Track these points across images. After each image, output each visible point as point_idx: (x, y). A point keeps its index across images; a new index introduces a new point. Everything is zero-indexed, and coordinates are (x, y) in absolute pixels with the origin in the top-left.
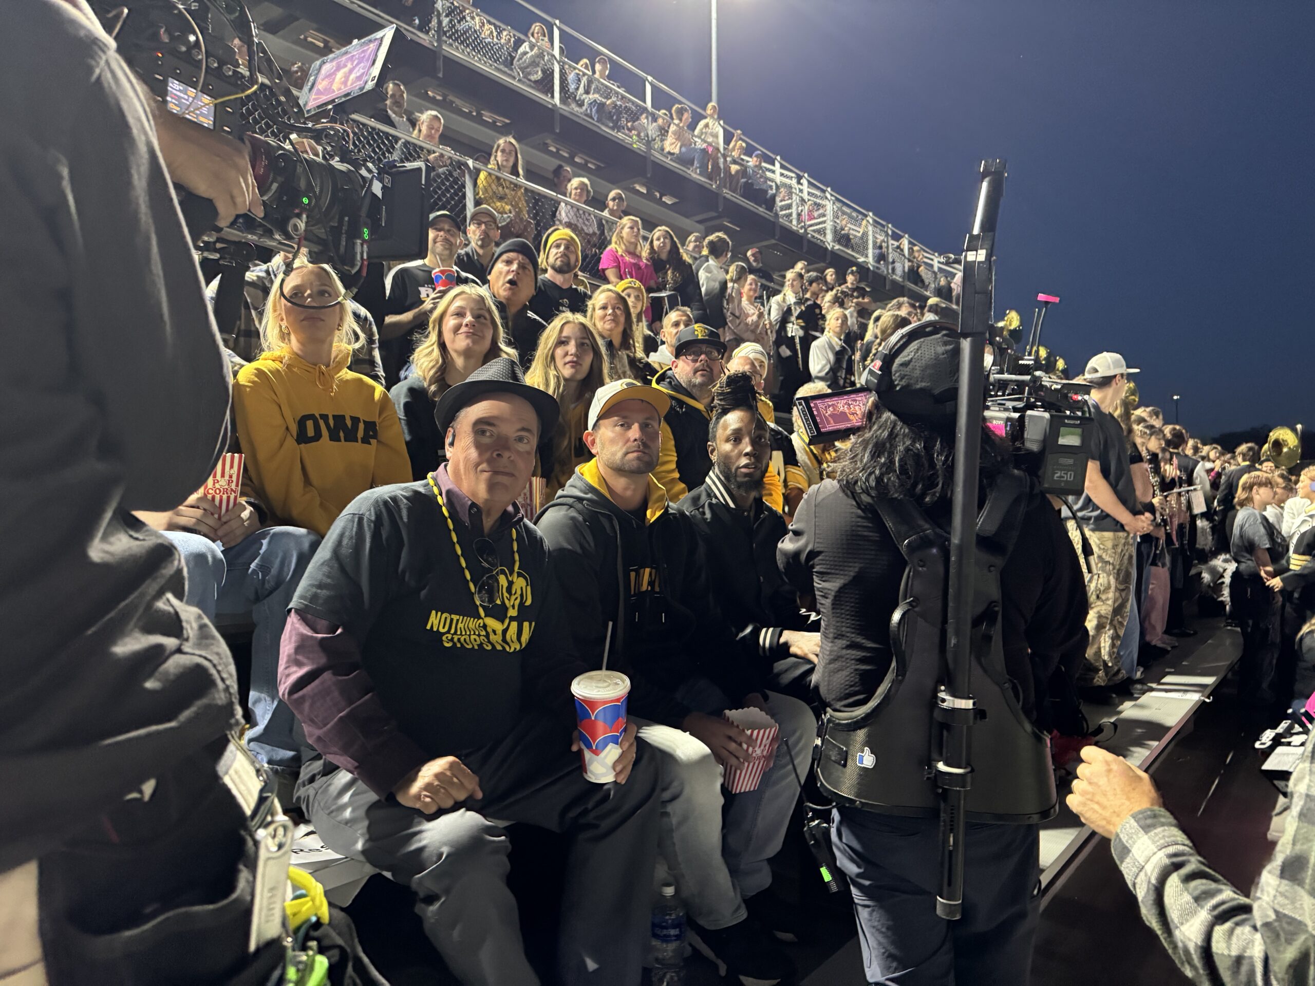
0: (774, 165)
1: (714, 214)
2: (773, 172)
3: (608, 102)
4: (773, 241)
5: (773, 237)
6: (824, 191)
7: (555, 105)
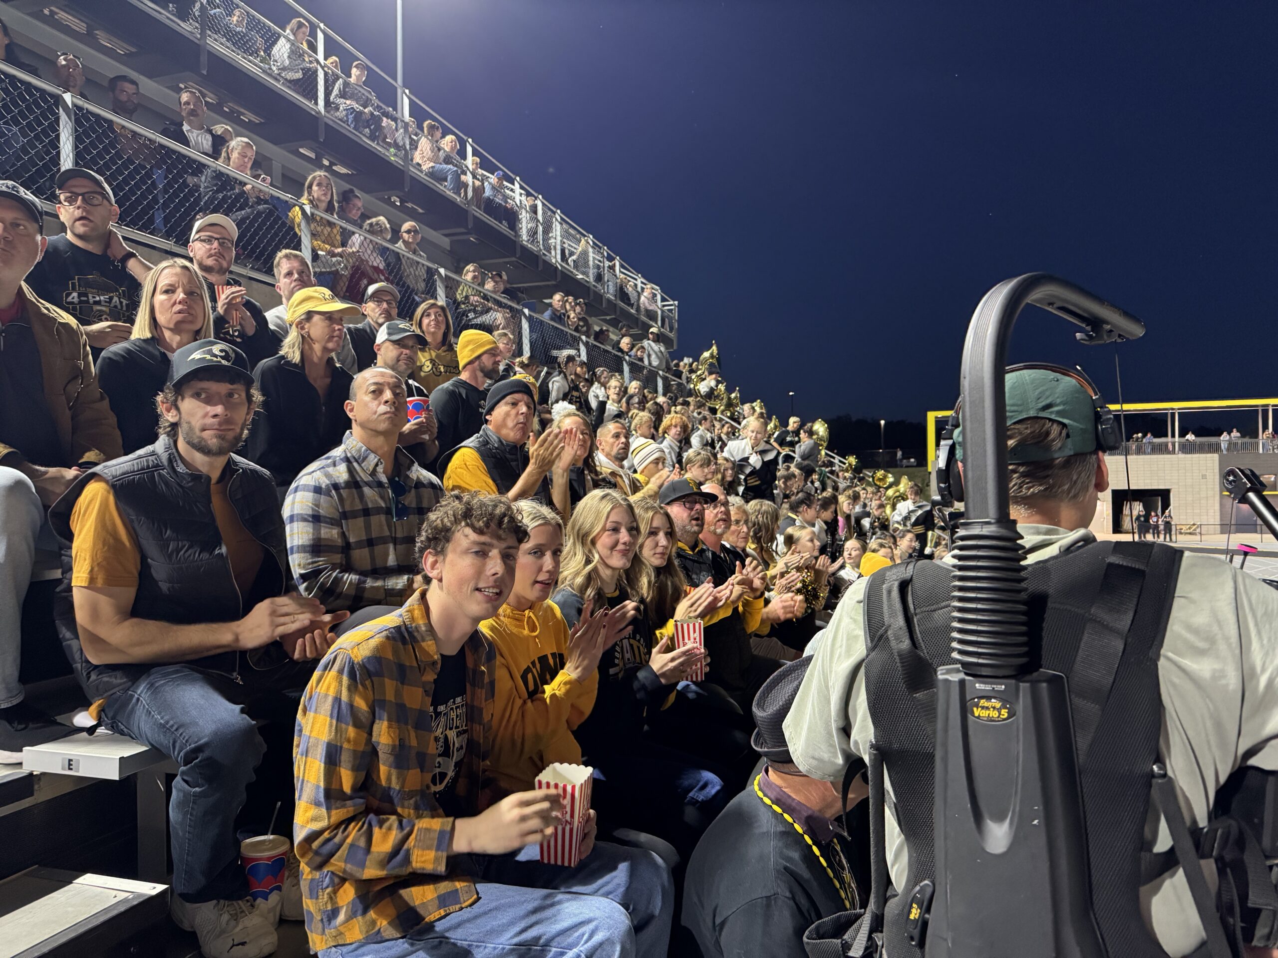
0: (513, 184)
1: (463, 230)
2: (512, 190)
3: (366, 110)
4: (514, 259)
5: (515, 256)
6: (554, 213)
7: (319, 113)
